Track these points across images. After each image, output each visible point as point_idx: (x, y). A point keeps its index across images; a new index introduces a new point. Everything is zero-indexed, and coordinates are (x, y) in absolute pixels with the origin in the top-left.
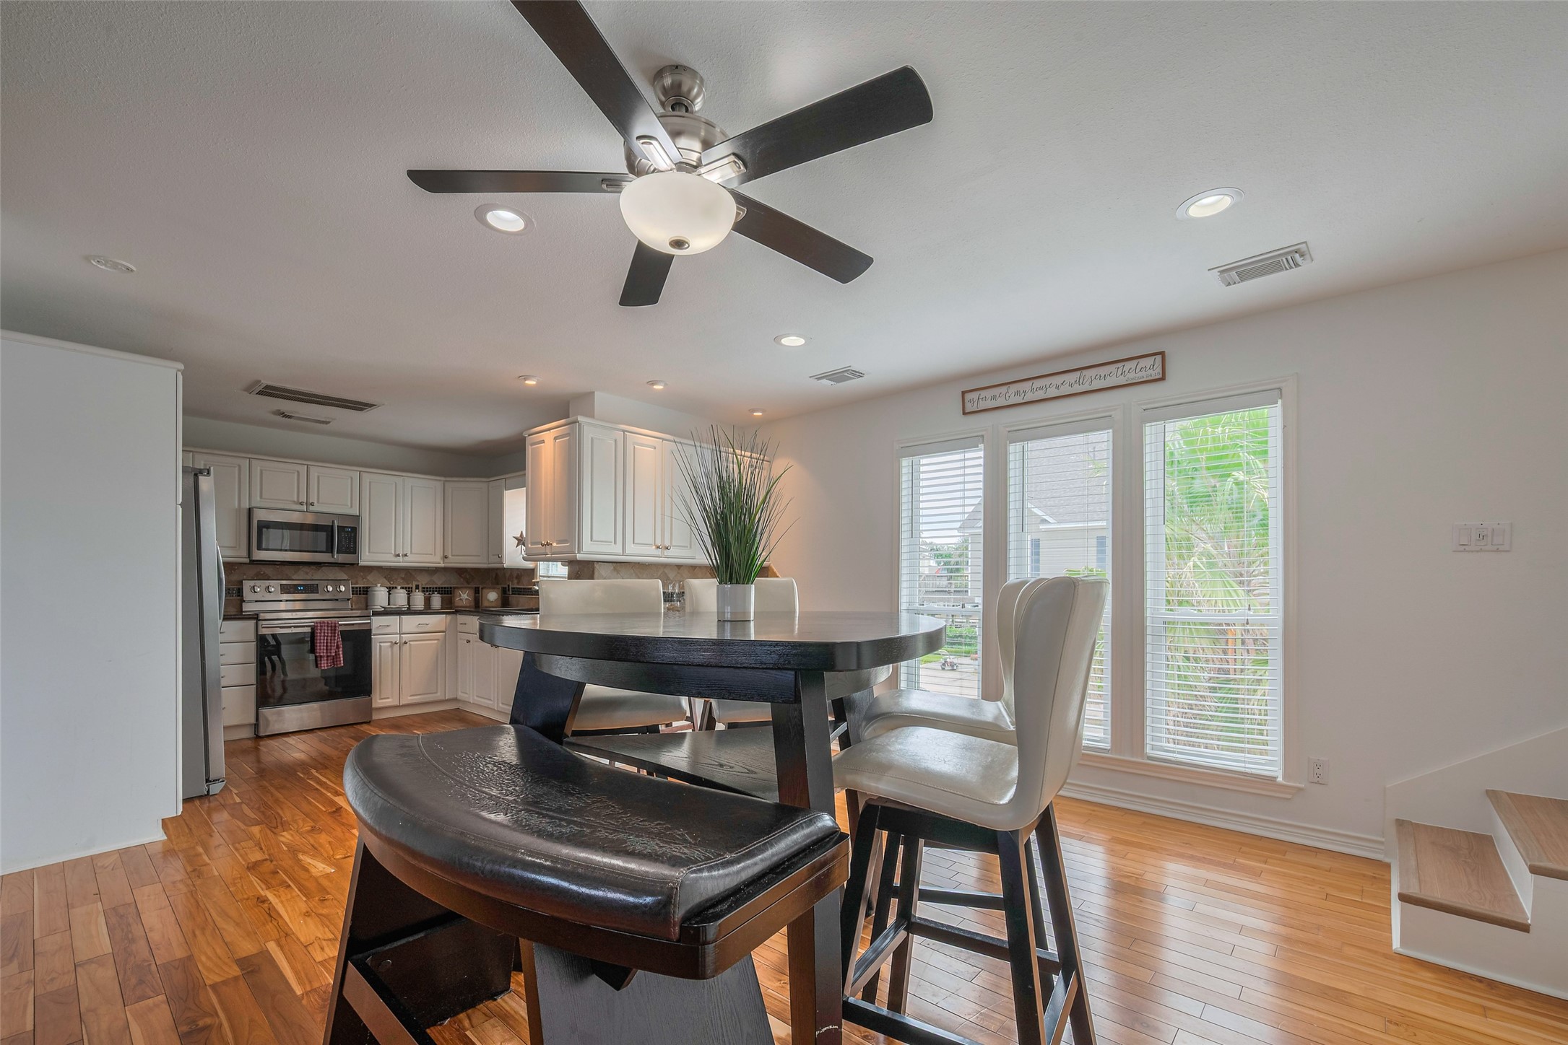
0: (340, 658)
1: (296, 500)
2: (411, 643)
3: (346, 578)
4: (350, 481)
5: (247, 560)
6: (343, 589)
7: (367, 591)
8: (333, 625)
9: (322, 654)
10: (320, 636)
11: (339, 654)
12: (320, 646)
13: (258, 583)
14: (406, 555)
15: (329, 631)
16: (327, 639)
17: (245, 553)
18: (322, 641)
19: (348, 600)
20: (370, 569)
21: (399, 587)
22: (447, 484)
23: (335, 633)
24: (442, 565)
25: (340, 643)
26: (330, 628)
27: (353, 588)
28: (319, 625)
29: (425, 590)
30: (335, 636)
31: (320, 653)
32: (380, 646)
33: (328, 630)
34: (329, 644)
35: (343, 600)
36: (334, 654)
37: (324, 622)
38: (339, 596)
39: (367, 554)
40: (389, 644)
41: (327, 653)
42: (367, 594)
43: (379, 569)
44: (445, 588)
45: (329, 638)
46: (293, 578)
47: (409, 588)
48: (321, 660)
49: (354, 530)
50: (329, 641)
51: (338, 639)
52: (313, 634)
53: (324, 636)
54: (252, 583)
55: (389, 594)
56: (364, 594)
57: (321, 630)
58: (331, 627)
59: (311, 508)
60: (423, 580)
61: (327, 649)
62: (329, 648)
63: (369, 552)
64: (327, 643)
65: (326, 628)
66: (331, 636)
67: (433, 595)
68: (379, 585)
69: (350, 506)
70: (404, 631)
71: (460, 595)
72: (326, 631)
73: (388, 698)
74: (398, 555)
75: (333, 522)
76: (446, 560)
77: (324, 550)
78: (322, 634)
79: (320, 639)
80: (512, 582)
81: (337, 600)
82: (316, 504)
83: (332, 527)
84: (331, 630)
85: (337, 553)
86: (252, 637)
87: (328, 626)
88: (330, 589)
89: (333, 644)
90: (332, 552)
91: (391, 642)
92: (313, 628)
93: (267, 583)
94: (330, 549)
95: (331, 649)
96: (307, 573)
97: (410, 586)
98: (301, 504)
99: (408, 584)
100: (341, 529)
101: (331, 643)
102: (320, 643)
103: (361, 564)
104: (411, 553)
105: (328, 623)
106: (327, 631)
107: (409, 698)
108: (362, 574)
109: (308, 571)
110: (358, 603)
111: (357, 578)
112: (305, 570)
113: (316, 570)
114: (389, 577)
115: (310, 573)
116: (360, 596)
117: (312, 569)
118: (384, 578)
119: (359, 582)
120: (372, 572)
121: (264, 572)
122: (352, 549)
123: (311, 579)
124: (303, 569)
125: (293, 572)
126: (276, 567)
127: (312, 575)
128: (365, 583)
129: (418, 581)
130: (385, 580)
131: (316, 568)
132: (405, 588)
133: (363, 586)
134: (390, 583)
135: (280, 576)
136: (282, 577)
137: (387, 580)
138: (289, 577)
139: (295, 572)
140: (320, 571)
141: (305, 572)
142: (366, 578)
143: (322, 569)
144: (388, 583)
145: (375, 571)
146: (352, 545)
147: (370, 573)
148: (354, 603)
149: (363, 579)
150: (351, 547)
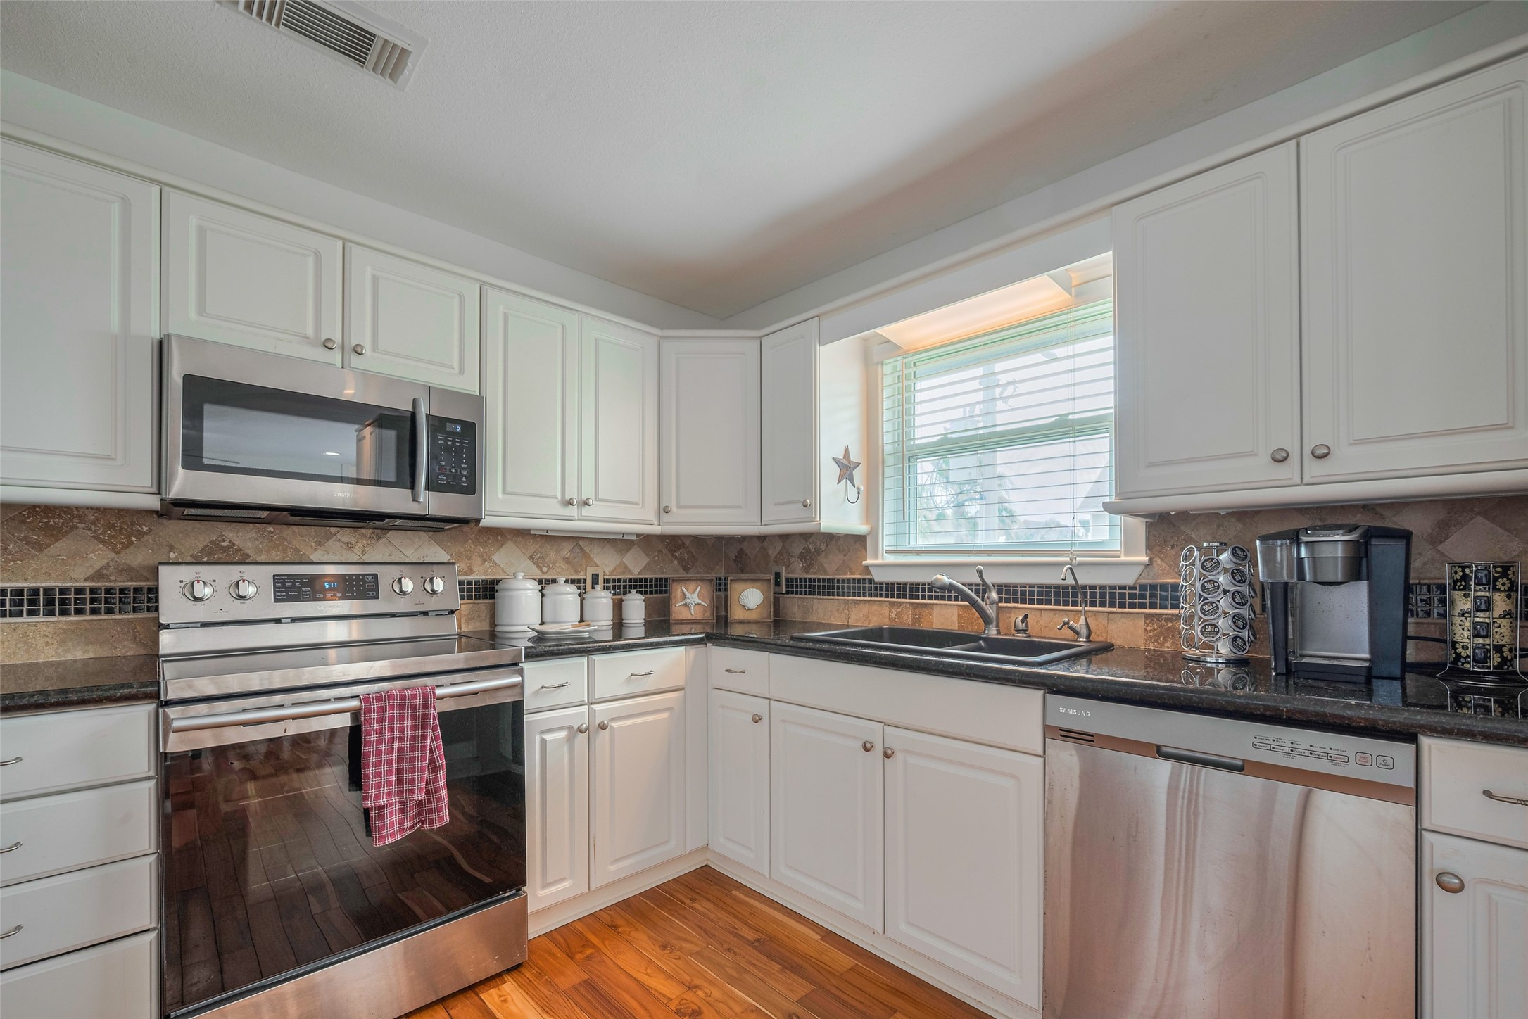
0: (439, 800)
1: (310, 332)
2: (615, 725)
3: (445, 557)
4: (456, 301)
5: (153, 502)
6: (439, 585)
7: (492, 589)
8: (419, 701)
9: (384, 801)
10: (379, 742)
11: (437, 790)
12: (379, 775)
13: (206, 572)
14: (586, 503)
15: (408, 723)
16: (400, 750)
17: (146, 479)
18: (384, 757)
19: (452, 612)
20: (499, 535)
21: (562, 580)
22: (666, 345)
23: (424, 727)
24: (656, 529)
25: (440, 754)
26: (408, 713)
27: (461, 583)
28: (374, 705)
29: (611, 585)
30: (424, 737)
31: (377, 797)
32: (543, 742)
33: (402, 718)
34: (407, 765)
35: (439, 614)
36: (421, 796)
37: (390, 697)
38: (431, 604)
39: (500, 495)
40: (563, 734)
41: (400, 792)
42: (493, 597)
43: (521, 534)
44: (646, 580)
45: (407, 745)
46: (314, 557)
47: (579, 581)
48: (381, 817)
49: (470, 430)
50: (407, 754)
51: (434, 741)
52: (355, 733)
53: (392, 740)
54: (187, 573)
55: (543, 596)
56: (485, 597)
57: (380, 721)
58: (414, 708)
59: (355, 361)
60: (606, 564)
61: (400, 782)
62: (407, 776)
63: (504, 492)
64: (400, 760)
65: (397, 713)
66: (413, 738)
67: (628, 596)
68: (521, 575)
69: (456, 365)
70: (599, 694)
71: (684, 596)
72: (397, 724)
73: (562, 880)
74: (569, 503)
75: (415, 402)
76: (665, 517)
77: (392, 478)
78: (386, 735)
79: (379, 753)
80: (788, 566)
81: (425, 614)
82: (368, 350)
83: (414, 416)
84: (414, 717)
85: (427, 489)
86: (141, 762)
87: (402, 707)
88: (408, 585)
89: (418, 764)
90: (413, 485)
91: (570, 728)
92: (356, 714)
93: (235, 572)
94: (407, 478)
95: (412, 781)
96: (349, 546)
97: (581, 576)
98: (327, 345)
99: (577, 572)
100: (437, 424)
101: (412, 760)
102: (379, 763)
103: (487, 521)
104: (597, 498)
105: (403, 697)
106: (401, 724)
107: (611, 868)
108: (482, 550)
109: (353, 541)
110: (473, 619)
111: (469, 559)
112: (345, 539)
113: (373, 538)
114: (539, 558)
115: (359, 545)
116: (477, 601)
117: (364, 536)
118: (528, 560)
119: (475, 569)
120: (503, 545)
121: (230, 542)
122: (464, 479)
123: (361, 561)
124: (338, 536)
125: (313, 544)
126: (265, 528)
127: (363, 551)
128: (488, 571)
129: (598, 566)
130: (532, 563)
131: (373, 533)
132: (573, 582)
133: (484, 578)
134: (542, 571)
135: (279, 553)
136: (283, 558)
137: (535, 564)
138: (301, 557)
139: (319, 544)
140: (384, 540)
141: (344, 543)
142: (490, 560)
143: (388, 535)
144: (538, 571)
145: (510, 542)
146: (464, 469)
147: (500, 548)
148: (463, 621)
149: (485, 561)
150: (463, 475)
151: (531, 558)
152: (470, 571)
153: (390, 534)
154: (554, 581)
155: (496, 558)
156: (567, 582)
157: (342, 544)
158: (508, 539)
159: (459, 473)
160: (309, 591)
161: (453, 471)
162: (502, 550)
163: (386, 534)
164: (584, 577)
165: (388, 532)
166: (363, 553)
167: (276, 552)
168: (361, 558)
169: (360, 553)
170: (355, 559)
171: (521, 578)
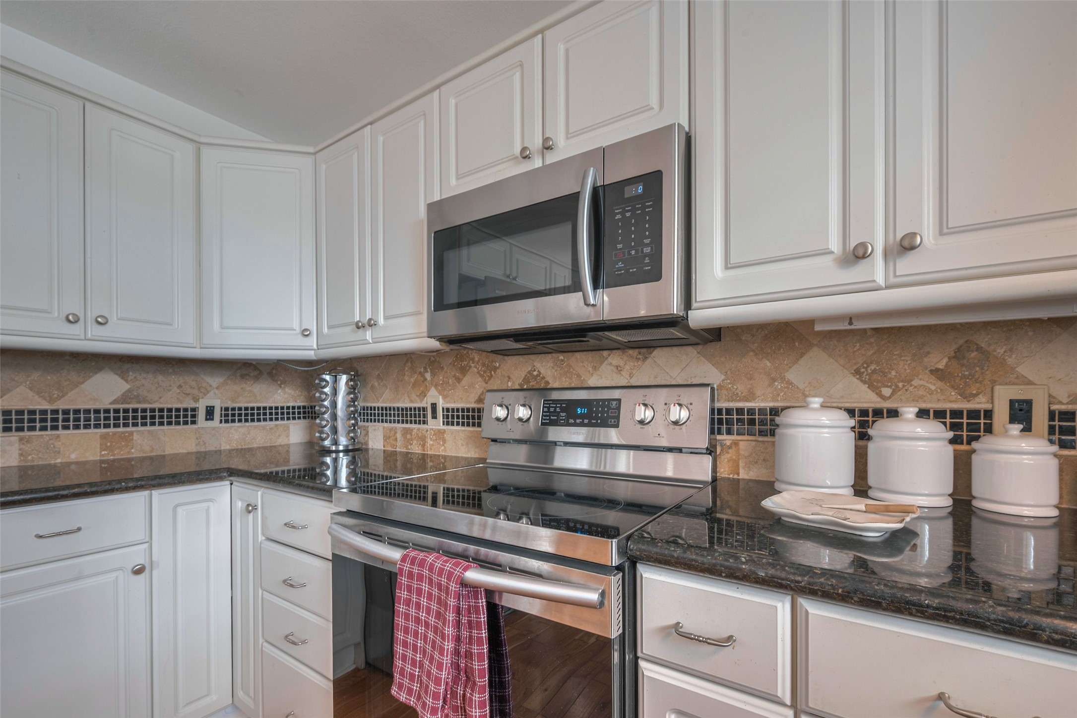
39: (720, 273)
63: (727, 266)
68: (814, 402)
82: (559, 140)
96: (618, 370)
98: (529, 156)
108: (768, 364)
109: (622, 363)
110: (756, 463)
111: (750, 379)
112: (615, 362)
113: (639, 359)
114: (874, 371)
115: (627, 367)
116: (761, 439)
117: (631, 356)
118: (851, 376)
119: (758, 393)
120: (802, 356)
121: (538, 371)
122: (647, 260)
123: (629, 384)
124: (610, 360)
125: (591, 369)
126: (558, 357)
127: (630, 374)
128: (779, 395)
129: (1030, 383)
130: (858, 382)
131: (640, 353)
132: (939, 415)
133: (771, 404)
134: (880, 395)
135: (567, 379)
136: (570, 383)
137: (864, 382)
138: (582, 383)
139: (595, 368)
140: (649, 361)
141: (615, 366)
142: (783, 379)
143: (653, 354)
144: (872, 396)
145: (815, 349)
146: (647, 245)
147: (798, 360)
148: (741, 464)
149: (774, 380)
150: (646, 255)
151: (857, 373)
152: (751, 396)
153: (657, 353)
154: (894, 413)
155: (792, 375)
156: (923, 414)
157: (613, 367)
158: (811, 346)
159: (640, 254)
160: (565, 416)
161: (633, 252)
162: (802, 361)
163: (651, 353)
164: (988, 406)
165: (653, 351)
166: (631, 375)
167: (565, 378)
168: (629, 382)
169: (627, 377)
170: (623, 383)
171: (817, 406)
